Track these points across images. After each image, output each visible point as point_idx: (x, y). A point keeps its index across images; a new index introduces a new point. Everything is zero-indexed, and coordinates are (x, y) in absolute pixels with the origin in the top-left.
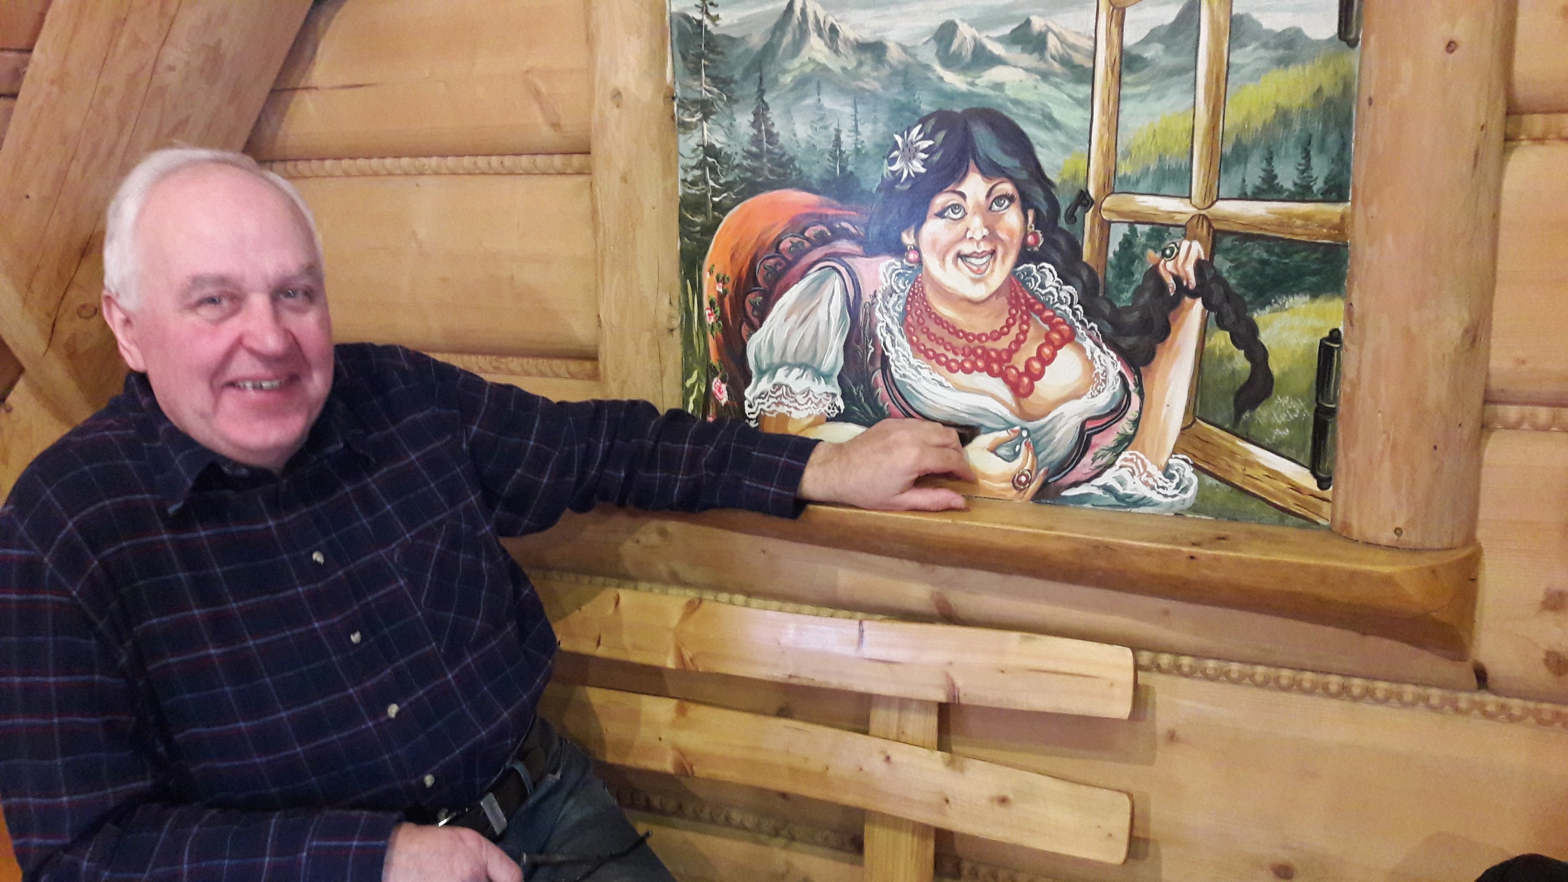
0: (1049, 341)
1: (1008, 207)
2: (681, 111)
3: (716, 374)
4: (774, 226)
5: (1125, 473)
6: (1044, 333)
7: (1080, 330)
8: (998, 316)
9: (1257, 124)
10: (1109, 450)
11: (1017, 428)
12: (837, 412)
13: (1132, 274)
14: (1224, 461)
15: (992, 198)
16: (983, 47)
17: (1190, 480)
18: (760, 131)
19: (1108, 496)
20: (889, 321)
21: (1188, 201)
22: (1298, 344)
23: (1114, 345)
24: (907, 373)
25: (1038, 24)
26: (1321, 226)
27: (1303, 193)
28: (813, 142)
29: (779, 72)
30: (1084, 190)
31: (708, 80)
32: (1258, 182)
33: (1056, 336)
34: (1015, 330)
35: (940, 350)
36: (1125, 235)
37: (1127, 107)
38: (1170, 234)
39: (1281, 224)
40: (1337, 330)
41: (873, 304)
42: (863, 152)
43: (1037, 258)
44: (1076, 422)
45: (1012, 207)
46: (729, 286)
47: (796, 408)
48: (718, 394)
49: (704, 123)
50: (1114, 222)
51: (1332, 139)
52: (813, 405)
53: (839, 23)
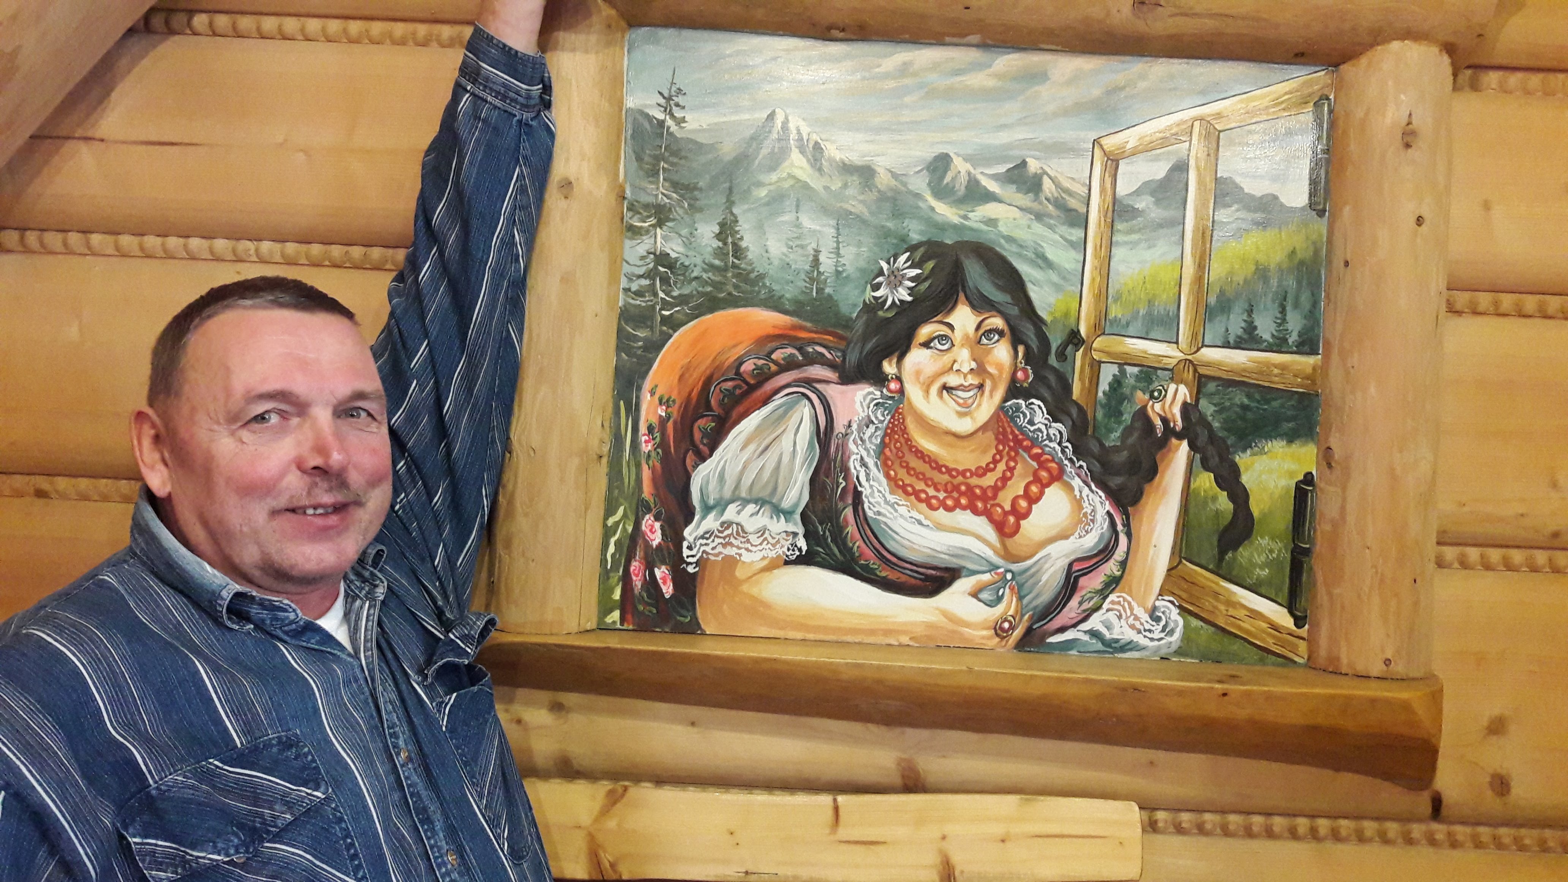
0: (1037, 479)
1: (998, 341)
2: (630, 214)
3: (649, 510)
4: (735, 346)
5: (1111, 616)
6: (1031, 471)
7: (1069, 469)
8: (984, 452)
9: (1239, 278)
10: (1097, 592)
11: (1002, 570)
12: (798, 553)
13: (1121, 414)
14: (1208, 603)
15: (981, 331)
16: (977, 182)
17: (1176, 622)
18: (725, 244)
19: (1094, 641)
20: (864, 454)
21: (1175, 346)
22: (1276, 487)
23: (1102, 485)
24: (882, 511)
25: (1033, 166)
26: (1295, 376)
27: (1279, 345)
28: (788, 260)
29: (754, 184)
30: (1076, 330)
31: (667, 184)
32: (1240, 332)
33: (1044, 474)
34: (1001, 467)
35: (920, 486)
36: (1114, 375)
37: (1118, 253)
38: (1158, 376)
39: (1260, 373)
40: (1311, 473)
41: (847, 435)
42: (844, 275)
43: (1027, 394)
44: (1064, 563)
45: (1001, 342)
46: (675, 411)
47: (747, 550)
48: (649, 534)
49: (658, 230)
50: (1104, 362)
51: (1305, 299)
52: (769, 546)
53: (825, 143)
